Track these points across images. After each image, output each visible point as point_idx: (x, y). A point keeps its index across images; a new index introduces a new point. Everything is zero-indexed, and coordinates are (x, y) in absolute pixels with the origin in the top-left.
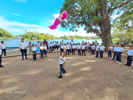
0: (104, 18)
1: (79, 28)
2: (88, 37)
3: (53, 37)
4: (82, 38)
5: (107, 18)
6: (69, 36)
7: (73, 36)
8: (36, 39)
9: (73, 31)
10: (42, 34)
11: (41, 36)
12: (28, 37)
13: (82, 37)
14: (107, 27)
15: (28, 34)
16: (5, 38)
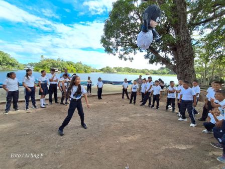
0: (182, 39)
1: (135, 54)
2: (146, 71)
3: (88, 69)
4: (136, 72)
5: (187, 39)
6: (115, 68)
7: (121, 68)
8: (59, 70)
9: (125, 59)
10: (69, 63)
11: (68, 67)
12: (46, 67)
13: (137, 70)
14: (187, 54)
15: (45, 62)
16: (6, 67)
